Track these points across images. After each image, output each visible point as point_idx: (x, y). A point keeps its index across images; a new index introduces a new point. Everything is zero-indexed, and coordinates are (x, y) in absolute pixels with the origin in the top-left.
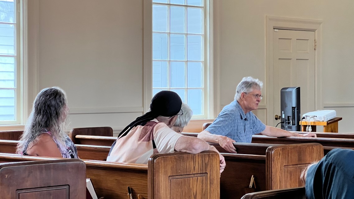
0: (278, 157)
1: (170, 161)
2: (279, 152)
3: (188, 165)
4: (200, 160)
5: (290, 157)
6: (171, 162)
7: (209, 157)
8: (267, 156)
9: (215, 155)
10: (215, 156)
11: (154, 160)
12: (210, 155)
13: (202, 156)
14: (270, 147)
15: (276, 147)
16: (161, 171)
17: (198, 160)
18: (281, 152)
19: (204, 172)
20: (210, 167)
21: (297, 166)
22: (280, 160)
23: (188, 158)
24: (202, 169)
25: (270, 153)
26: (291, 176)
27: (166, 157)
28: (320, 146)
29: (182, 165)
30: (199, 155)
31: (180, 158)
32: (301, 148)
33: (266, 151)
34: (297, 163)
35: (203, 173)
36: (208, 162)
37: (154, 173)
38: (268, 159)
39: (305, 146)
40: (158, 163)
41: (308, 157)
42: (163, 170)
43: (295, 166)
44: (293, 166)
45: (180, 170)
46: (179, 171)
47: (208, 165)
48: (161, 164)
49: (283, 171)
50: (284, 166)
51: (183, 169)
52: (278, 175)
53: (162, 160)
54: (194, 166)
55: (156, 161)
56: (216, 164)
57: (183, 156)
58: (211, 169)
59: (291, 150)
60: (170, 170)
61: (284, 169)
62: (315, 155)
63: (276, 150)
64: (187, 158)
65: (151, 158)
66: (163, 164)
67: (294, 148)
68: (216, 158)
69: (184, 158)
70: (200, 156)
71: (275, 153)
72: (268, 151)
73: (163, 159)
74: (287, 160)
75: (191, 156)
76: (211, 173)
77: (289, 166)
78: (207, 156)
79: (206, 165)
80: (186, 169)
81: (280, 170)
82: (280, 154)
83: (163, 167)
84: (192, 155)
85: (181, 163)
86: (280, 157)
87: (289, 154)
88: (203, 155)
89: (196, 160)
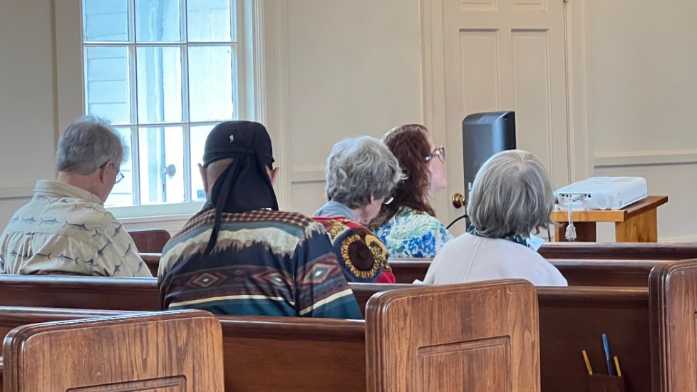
0: (402, 324)
1: (68, 345)
2: (404, 310)
3: (125, 355)
5: (436, 322)
6: (73, 348)
7: (189, 328)
8: (369, 321)
9: (209, 322)
10: (209, 326)
11: (19, 343)
12: (193, 324)
13: (168, 325)
14: (378, 295)
15: (395, 295)
16: (40, 376)
17: (156, 338)
18: (409, 309)
19: (174, 375)
20: (193, 357)
21: (457, 347)
22: (408, 331)
23: (124, 334)
24: (168, 366)
25: (377, 311)
26: (441, 376)
27: (57, 335)
28: (525, 287)
29: (105, 356)
30: (157, 323)
31: (99, 334)
32: (469, 296)
33: (367, 307)
34: (459, 338)
35: (171, 377)
36: (186, 345)
37: (21, 381)
38: (370, 331)
40: (33, 352)
41: (492, 322)
42: (49, 370)
43: (451, 348)
44: (447, 347)
45: (99, 369)
46: (99, 374)
47: (186, 352)
48: (41, 356)
49: (418, 364)
50: (420, 348)
51: (111, 368)
52: (402, 373)
53: (43, 343)
54: (144, 357)
55: (26, 346)
56: (210, 348)
57: (109, 328)
58: (195, 363)
59: (440, 300)
60: (70, 371)
61: (419, 356)
62: (511, 314)
63: (393, 304)
64: (121, 336)
65: (11, 339)
66: (47, 355)
68: (211, 331)
69: (111, 333)
70: (160, 328)
71: (390, 311)
72: (371, 307)
73: (48, 339)
74: (427, 331)
75: (133, 328)
76: (197, 375)
77: (434, 348)
78: (182, 326)
79: (182, 354)
80: (119, 367)
81: (408, 362)
82: (406, 315)
83: (47, 365)
84: (135, 326)
85: (102, 351)
86: (405, 320)
87: (435, 315)
89: (150, 339)
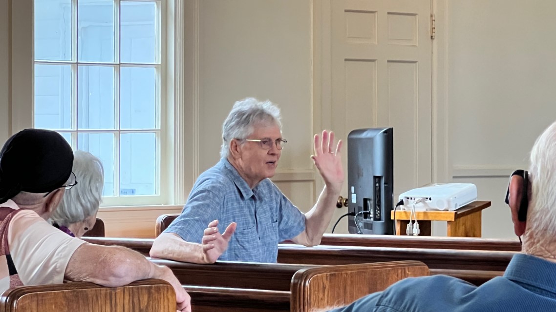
0: (321, 296)
1: (52, 304)
2: (323, 284)
4: (126, 301)
5: (348, 295)
6: (55, 307)
7: (150, 293)
8: (294, 292)
9: (166, 288)
10: (165, 292)
11: (12, 302)
12: (153, 291)
13: (133, 290)
14: (301, 271)
15: (316, 271)
17: (123, 302)
18: (327, 284)
22: (326, 302)
23: (97, 297)
25: (300, 284)
27: (43, 295)
28: (421, 268)
30: (124, 289)
31: (77, 296)
32: (375, 274)
33: (292, 280)
38: (295, 301)
39: (385, 267)
40: (23, 308)
53: (32, 301)
55: (17, 304)
56: (166, 311)
57: (85, 291)
59: (352, 277)
63: (314, 279)
64: (95, 298)
65: (5, 298)
67: (359, 273)
68: (167, 297)
69: (87, 295)
70: (127, 293)
71: (312, 284)
72: (296, 281)
73: (35, 298)
74: (342, 302)
75: (104, 291)
78: (144, 291)
82: (324, 288)
84: (106, 290)
85: (79, 310)
86: (324, 295)
87: (348, 288)
88: (135, 290)
89: (118, 301)
